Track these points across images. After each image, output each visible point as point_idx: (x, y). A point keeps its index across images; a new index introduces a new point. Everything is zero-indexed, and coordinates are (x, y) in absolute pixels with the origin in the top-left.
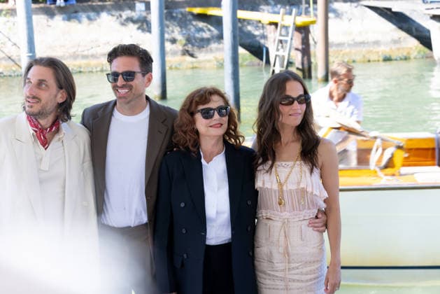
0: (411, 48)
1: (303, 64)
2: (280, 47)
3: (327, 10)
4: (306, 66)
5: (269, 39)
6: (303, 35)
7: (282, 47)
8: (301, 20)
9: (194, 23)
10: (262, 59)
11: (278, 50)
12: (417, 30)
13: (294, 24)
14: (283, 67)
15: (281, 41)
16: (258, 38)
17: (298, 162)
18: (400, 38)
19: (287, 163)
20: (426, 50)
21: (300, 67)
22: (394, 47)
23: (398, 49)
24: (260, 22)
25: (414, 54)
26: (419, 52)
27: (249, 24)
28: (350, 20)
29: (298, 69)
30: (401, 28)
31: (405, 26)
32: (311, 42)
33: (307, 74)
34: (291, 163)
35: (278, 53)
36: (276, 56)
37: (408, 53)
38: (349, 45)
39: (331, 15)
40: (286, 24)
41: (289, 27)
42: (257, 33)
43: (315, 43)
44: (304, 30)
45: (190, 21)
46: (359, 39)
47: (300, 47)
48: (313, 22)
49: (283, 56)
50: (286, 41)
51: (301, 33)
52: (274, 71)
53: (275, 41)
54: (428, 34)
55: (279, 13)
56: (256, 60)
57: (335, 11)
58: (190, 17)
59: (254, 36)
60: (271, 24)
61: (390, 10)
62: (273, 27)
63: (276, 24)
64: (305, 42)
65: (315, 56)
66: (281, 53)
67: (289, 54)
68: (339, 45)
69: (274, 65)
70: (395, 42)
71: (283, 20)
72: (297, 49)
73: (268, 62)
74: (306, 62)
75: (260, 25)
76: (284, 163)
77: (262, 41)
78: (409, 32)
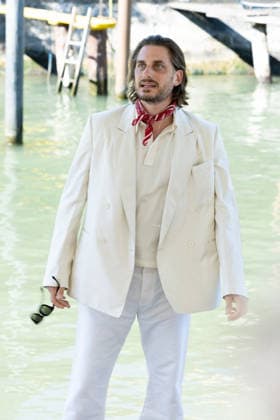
0: (228, 63)
1: (98, 75)
2: (70, 54)
3: (130, 12)
4: (102, 78)
5: (57, 43)
6: (100, 40)
7: (73, 54)
8: (98, 22)
10: (46, 67)
11: (68, 57)
12: (235, 40)
13: (89, 26)
14: (73, 78)
15: (71, 47)
16: (44, 43)
18: (214, 50)
20: (246, 66)
21: (95, 79)
22: (207, 60)
23: (212, 63)
24: (46, 22)
25: (231, 69)
26: (237, 67)
27: (33, 25)
28: (155, 24)
29: (91, 81)
30: (216, 37)
31: (221, 35)
32: (109, 50)
33: (102, 89)
35: (67, 61)
36: (66, 64)
37: (224, 68)
39: (134, 19)
40: (79, 27)
41: (82, 30)
42: (42, 36)
43: (113, 51)
44: (100, 34)
47: (95, 55)
48: (112, 26)
49: (74, 66)
50: (79, 48)
51: (97, 37)
52: (61, 83)
53: (64, 46)
54: (248, 46)
55: (70, 12)
56: (39, 69)
57: (138, 14)
59: (40, 40)
60: (60, 25)
61: (204, 15)
62: (63, 29)
63: (66, 26)
64: (102, 49)
65: (112, 67)
66: (72, 61)
67: (81, 64)
69: (63, 76)
70: (208, 54)
71: (75, 20)
72: (92, 58)
73: (54, 71)
74: (102, 74)
75: (47, 27)
77: (48, 47)
78: (225, 42)
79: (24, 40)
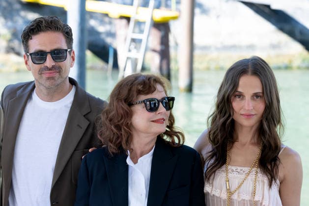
0: (294, 56)
2: (132, 47)
3: (194, 4)
8: (160, 15)
9: (23, 13)
10: (107, 62)
11: (130, 51)
13: (152, 19)
15: (133, 40)
16: (103, 36)
17: (254, 169)
18: (280, 43)
19: (244, 169)
22: (273, 53)
23: (278, 56)
24: (107, 15)
25: (296, 63)
26: (304, 60)
28: (218, 17)
30: (282, 29)
31: (287, 27)
32: (172, 43)
34: (247, 169)
35: (129, 55)
36: (128, 58)
37: (291, 62)
38: (217, 49)
39: (197, 11)
40: (141, 19)
41: (144, 23)
42: (101, 29)
43: (177, 44)
45: (18, 11)
46: (229, 42)
48: (175, 18)
50: (140, 41)
53: (125, 39)
56: (99, 63)
57: (200, 6)
58: (17, 6)
59: (98, 33)
60: (122, 17)
61: (268, 7)
62: (124, 21)
63: (128, 19)
65: (176, 62)
66: (134, 54)
67: (144, 57)
68: (205, 48)
70: (274, 46)
71: (137, 13)
72: (154, 51)
73: (116, 66)
75: (107, 19)
76: (239, 169)
77: (109, 40)
78: (291, 34)
79: (86, 33)
